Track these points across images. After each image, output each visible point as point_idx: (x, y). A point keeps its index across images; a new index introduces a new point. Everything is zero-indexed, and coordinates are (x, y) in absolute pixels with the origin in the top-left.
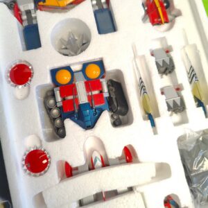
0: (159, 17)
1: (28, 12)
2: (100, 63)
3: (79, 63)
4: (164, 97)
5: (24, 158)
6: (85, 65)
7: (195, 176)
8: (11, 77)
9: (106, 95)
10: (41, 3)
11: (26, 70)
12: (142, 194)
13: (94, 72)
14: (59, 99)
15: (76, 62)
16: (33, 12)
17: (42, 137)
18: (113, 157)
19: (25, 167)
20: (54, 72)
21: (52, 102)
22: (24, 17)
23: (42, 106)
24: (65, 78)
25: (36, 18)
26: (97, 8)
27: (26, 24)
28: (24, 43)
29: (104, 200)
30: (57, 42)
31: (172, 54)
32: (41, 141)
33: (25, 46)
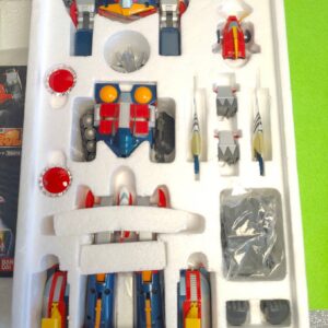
0: (234, 50)
1: (86, 15)
2: (153, 89)
3: (129, 83)
4: (217, 141)
5: (44, 173)
6: (136, 87)
7: (233, 239)
8: (50, 82)
9: (151, 124)
10: (102, 7)
11: (69, 79)
12: (166, 244)
13: (145, 97)
14: (98, 117)
15: (126, 80)
16: (91, 15)
17: (69, 154)
18: (143, 195)
19: (41, 184)
20: (99, 87)
21: (89, 120)
22: (81, 19)
23: (78, 122)
24: (110, 96)
25: (93, 23)
26: (165, 25)
27: (80, 27)
28: (73, 48)
29: (122, 241)
30: (111, 55)
31: (238, 94)
32: (66, 159)
33: (73, 51)
